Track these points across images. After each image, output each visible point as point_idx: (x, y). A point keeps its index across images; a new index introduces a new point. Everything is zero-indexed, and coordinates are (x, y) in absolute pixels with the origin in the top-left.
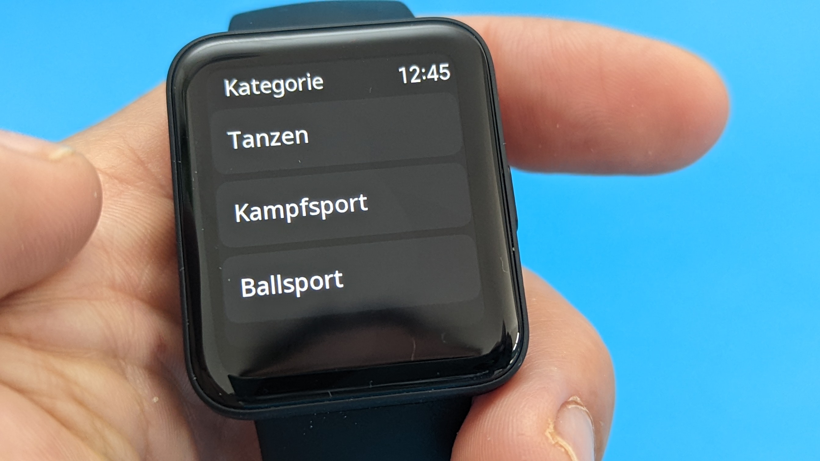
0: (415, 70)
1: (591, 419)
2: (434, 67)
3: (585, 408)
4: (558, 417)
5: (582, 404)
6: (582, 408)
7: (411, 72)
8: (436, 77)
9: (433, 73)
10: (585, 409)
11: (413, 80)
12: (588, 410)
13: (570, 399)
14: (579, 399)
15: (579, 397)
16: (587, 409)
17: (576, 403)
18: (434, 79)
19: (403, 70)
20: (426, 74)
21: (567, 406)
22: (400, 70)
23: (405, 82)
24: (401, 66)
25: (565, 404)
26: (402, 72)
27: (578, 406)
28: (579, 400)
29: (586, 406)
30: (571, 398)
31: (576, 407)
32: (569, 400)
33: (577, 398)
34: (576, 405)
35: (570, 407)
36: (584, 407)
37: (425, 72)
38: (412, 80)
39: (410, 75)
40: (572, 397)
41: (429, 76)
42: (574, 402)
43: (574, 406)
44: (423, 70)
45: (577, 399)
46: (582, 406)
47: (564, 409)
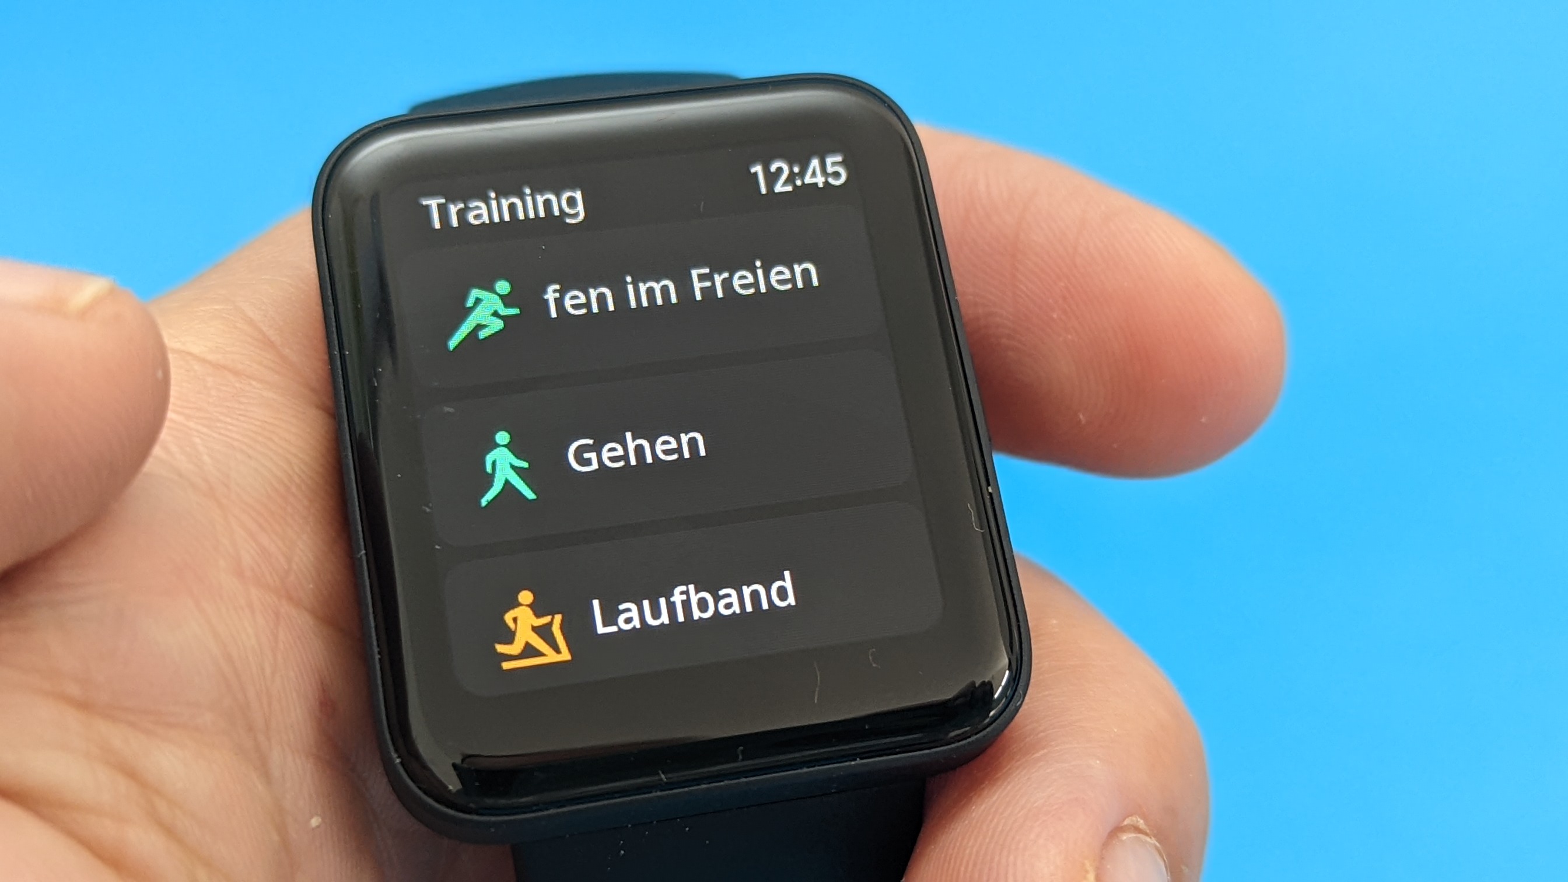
0: (780, 170)
1: (1164, 861)
2: (815, 163)
3: (1153, 838)
4: (1103, 858)
5: (1148, 831)
6: (1148, 839)
7: (773, 173)
8: (820, 180)
9: (814, 174)
10: (1153, 841)
11: (779, 188)
12: (1159, 843)
13: (1126, 823)
14: (1142, 821)
15: (1141, 819)
16: (1157, 841)
17: (1137, 829)
18: (816, 184)
19: (757, 169)
20: (802, 174)
21: (1119, 835)
22: (753, 170)
23: (764, 191)
24: (754, 162)
25: (1117, 830)
26: (756, 174)
27: (1141, 836)
28: (1141, 823)
29: (1154, 836)
30: (1127, 819)
31: (1136, 837)
32: (1123, 825)
33: (1139, 820)
34: (1136, 833)
35: (1125, 837)
36: (1151, 838)
37: (800, 172)
38: (776, 187)
39: (772, 178)
40: (1130, 818)
41: (808, 180)
42: (1133, 828)
43: (1134, 835)
44: (796, 170)
45: (1137, 821)
46: (1146, 834)
47: (1114, 842)
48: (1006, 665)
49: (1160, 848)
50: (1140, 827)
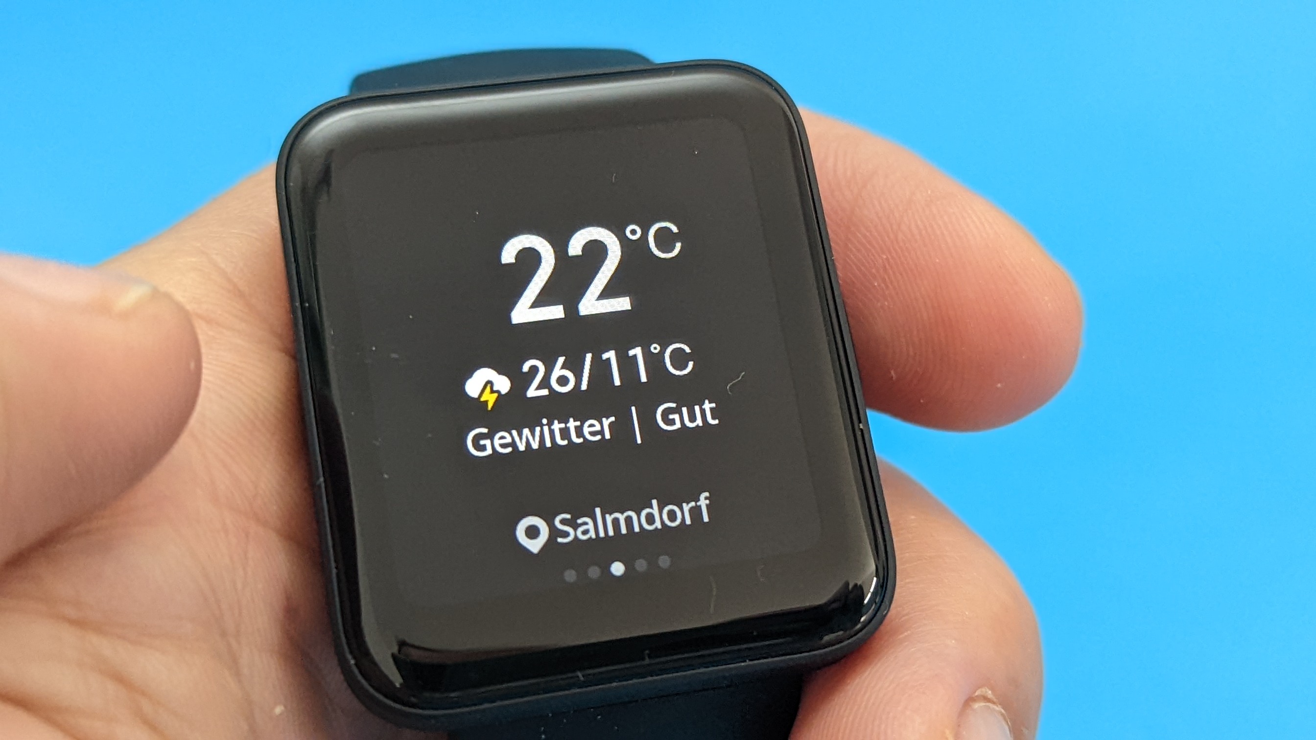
1: (1008, 724)
3: (999, 706)
5: (995, 700)
6: (995, 707)
12: (1004, 710)
14: (989, 692)
15: (991, 690)
16: (1002, 708)
17: (985, 699)
21: (973, 704)
25: (970, 700)
30: (977, 691)
31: (985, 706)
32: (975, 695)
35: (976, 706)
40: (980, 689)
42: (982, 698)
43: (983, 704)
45: (986, 692)
47: (968, 711)
48: (872, 572)
49: (1006, 715)
50: (989, 697)
